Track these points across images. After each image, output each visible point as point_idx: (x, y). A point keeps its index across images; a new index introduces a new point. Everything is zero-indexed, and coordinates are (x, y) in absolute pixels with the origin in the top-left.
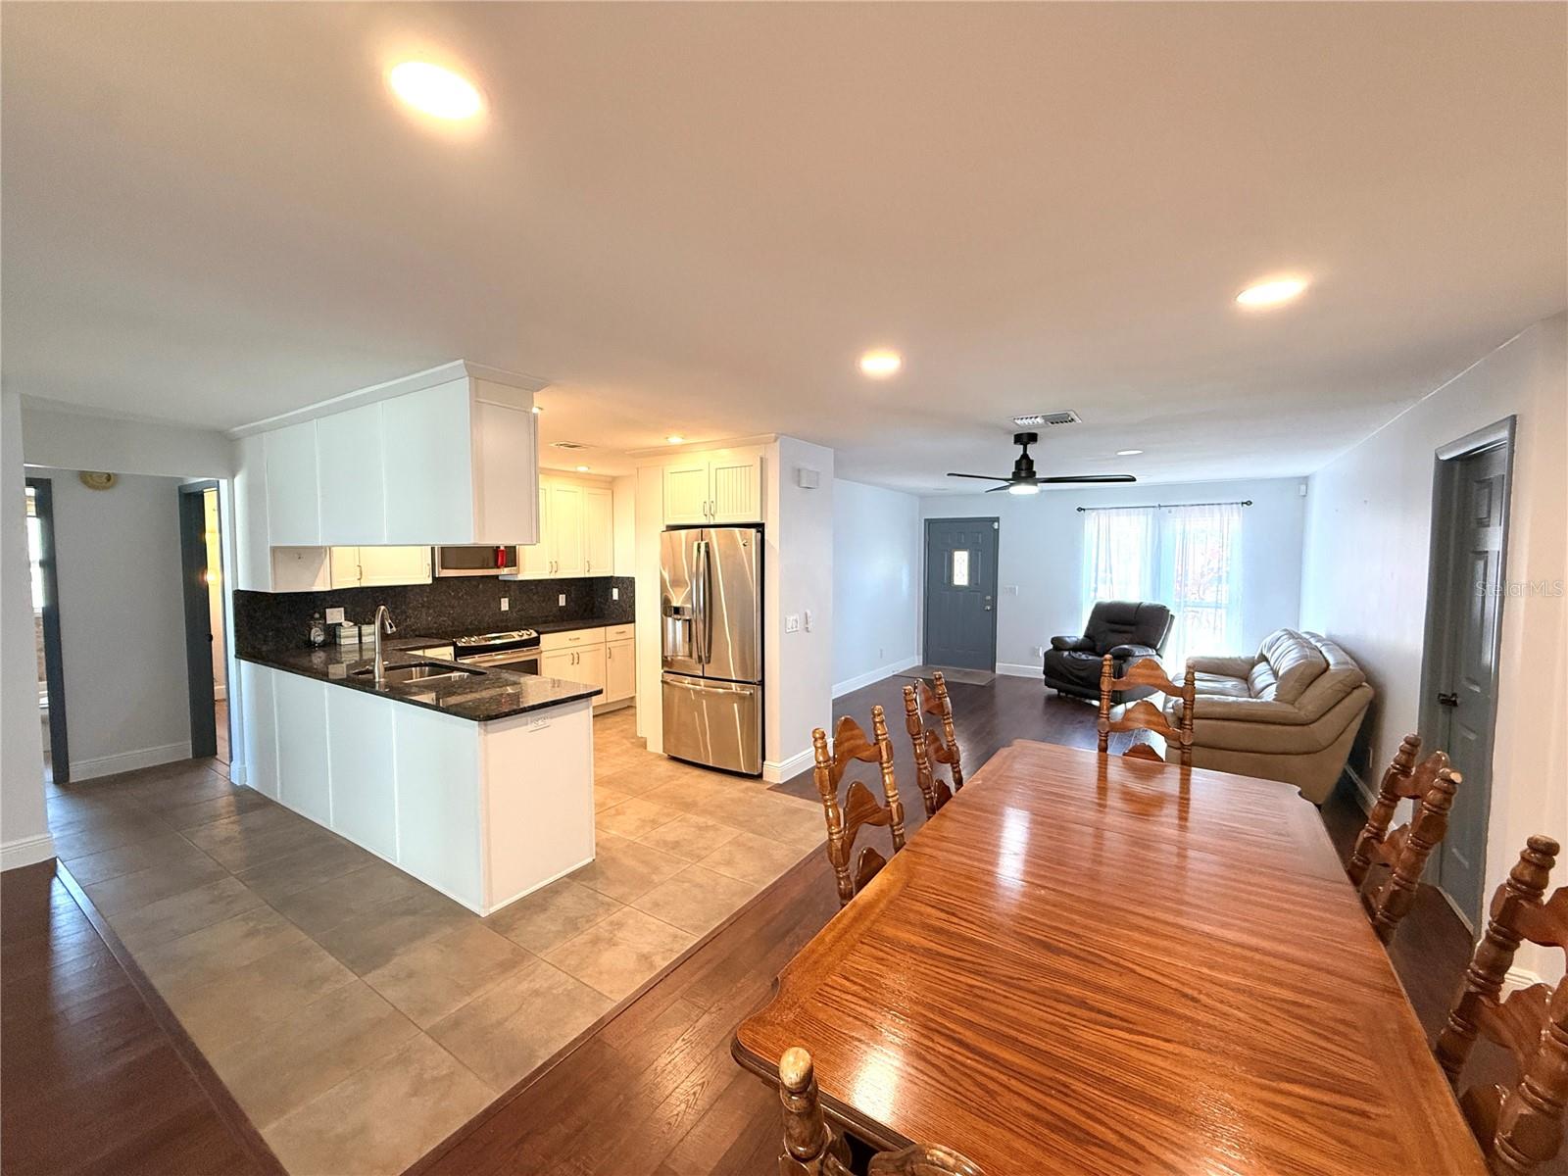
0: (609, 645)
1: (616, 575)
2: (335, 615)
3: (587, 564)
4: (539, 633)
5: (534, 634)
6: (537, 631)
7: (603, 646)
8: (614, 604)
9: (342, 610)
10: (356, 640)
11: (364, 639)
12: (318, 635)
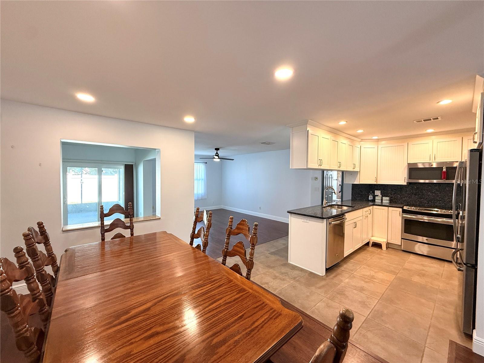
2: (378, 193)
9: (380, 191)
10: (380, 201)
11: (383, 201)
12: (371, 197)
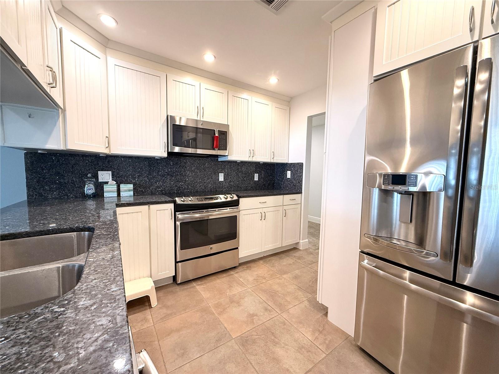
0: (285, 207)
1: (289, 162)
2: (105, 176)
3: (272, 154)
4: (239, 197)
5: (235, 198)
6: (237, 196)
7: (281, 208)
8: (287, 181)
9: (110, 172)
10: (115, 194)
11: (122, 194)
12: (89, 189)
